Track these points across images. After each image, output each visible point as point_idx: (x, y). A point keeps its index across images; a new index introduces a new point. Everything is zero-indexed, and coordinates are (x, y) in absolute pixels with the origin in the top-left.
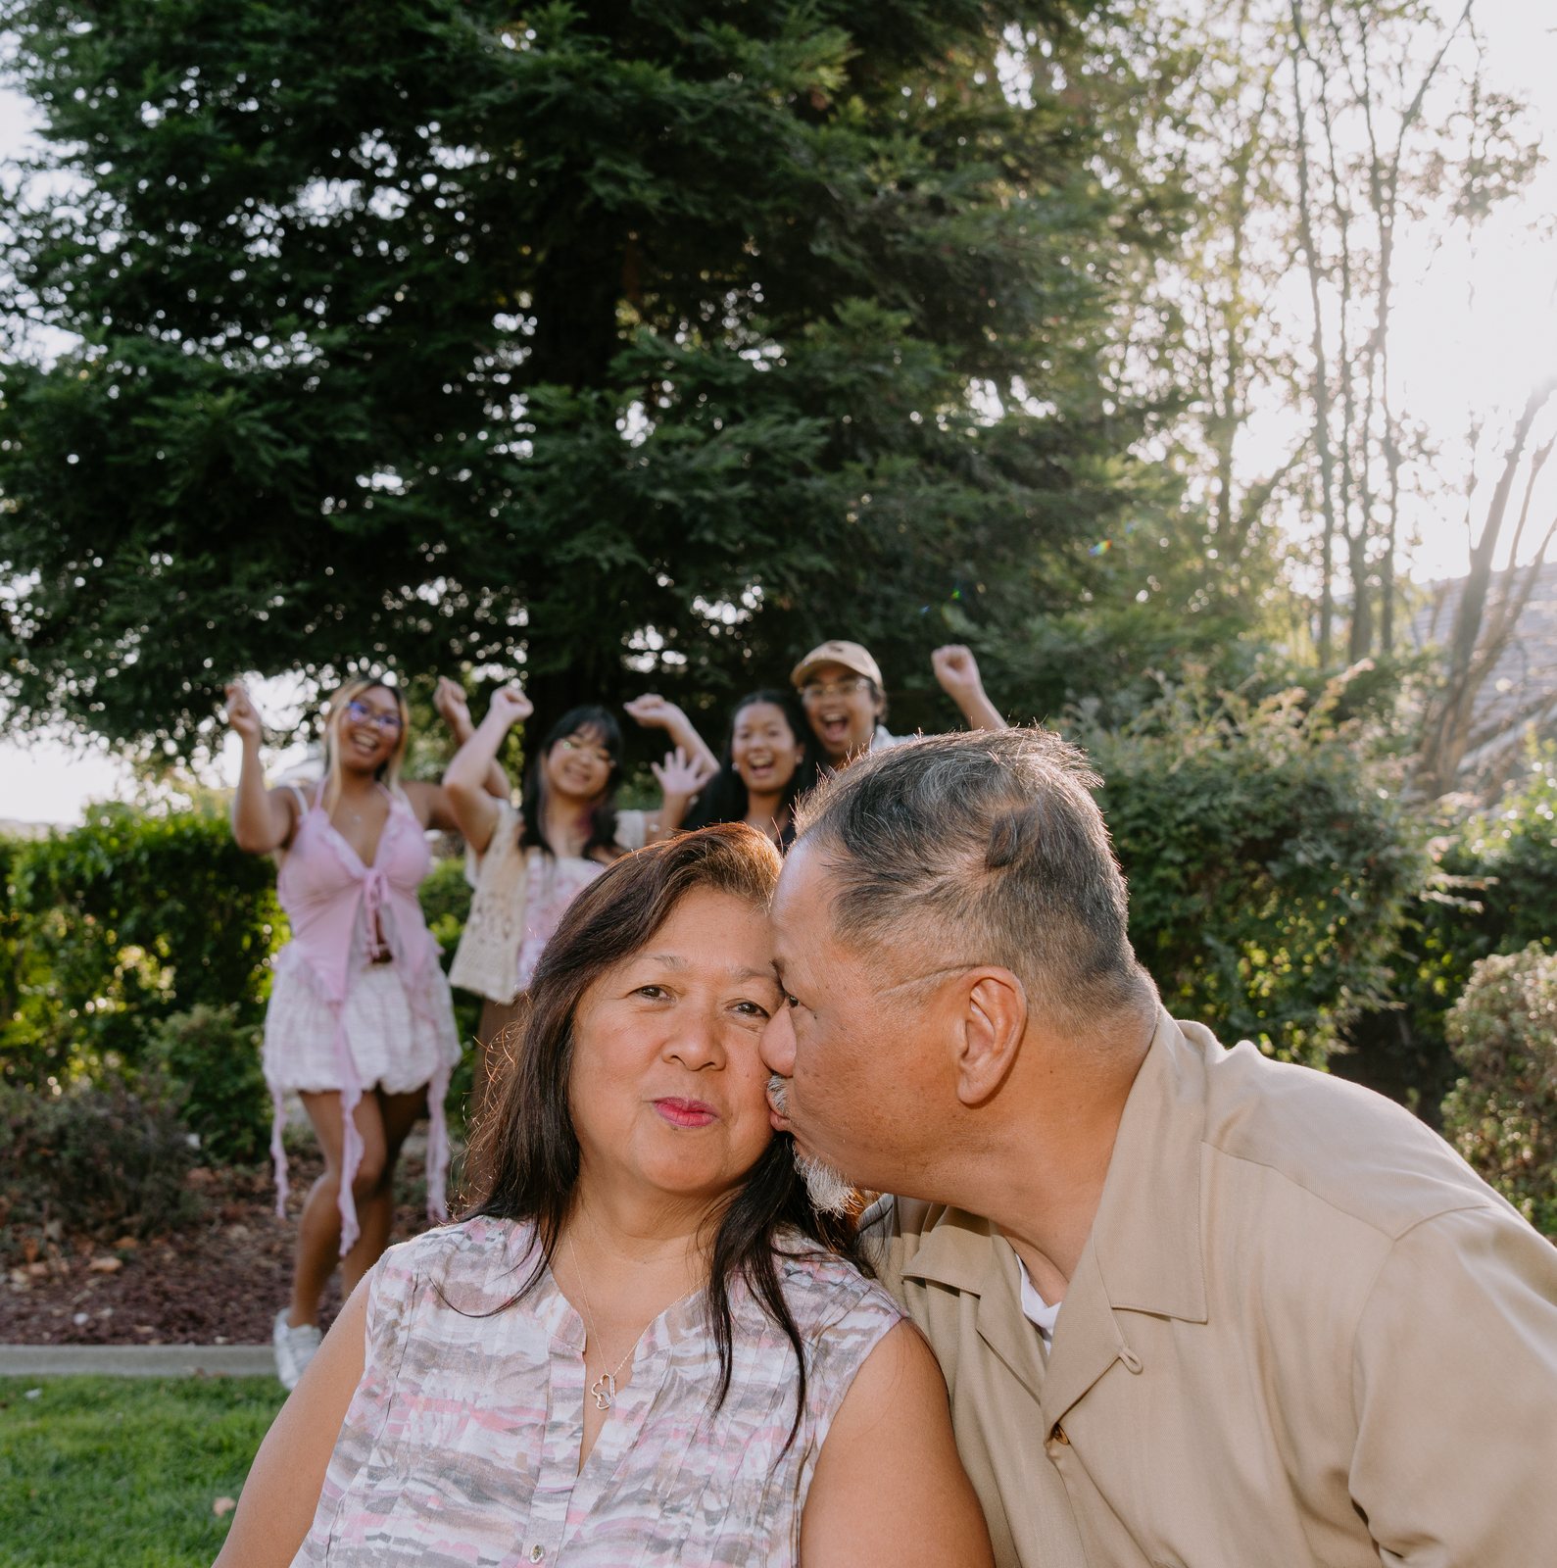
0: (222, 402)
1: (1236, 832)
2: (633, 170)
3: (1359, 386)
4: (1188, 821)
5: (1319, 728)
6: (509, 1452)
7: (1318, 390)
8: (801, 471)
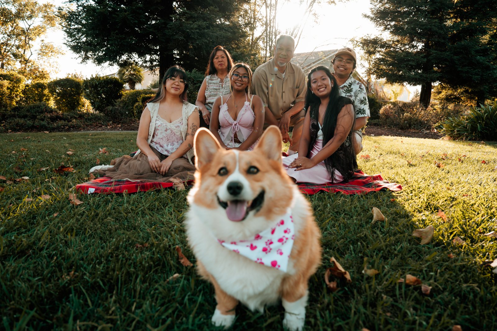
0: (126, 14)
3: (272, 24)
6: (218, 88)
7: (266, 24)
8: (204, 29)
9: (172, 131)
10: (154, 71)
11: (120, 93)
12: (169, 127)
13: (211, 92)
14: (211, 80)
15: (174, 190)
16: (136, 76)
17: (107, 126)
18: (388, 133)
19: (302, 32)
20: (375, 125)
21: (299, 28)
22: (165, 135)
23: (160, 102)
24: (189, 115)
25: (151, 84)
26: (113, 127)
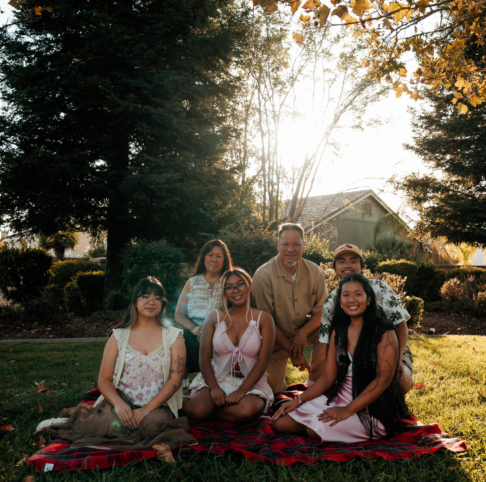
1: (253, 249)
2: (144, 125)
3: (272, 159)
4: (245, 248)
5: (267, 231)
6: (205, 296)
7: (263, 159)
9: (148, 366)
10: (98, 238)
11: (46, 273)
12: (144, 361)
13: (196, 302)
14: (196, 284)
15: (160, 461)
16: (66, 237)
17: (30, 330)
18: (456, 324)
19: (316, 171)
20: (436, 311)
21: (313, 164)
22: (139, 372)
23: (132, 329)
24: (172, 342)
25: (90, 251)
26: (39, 331)
